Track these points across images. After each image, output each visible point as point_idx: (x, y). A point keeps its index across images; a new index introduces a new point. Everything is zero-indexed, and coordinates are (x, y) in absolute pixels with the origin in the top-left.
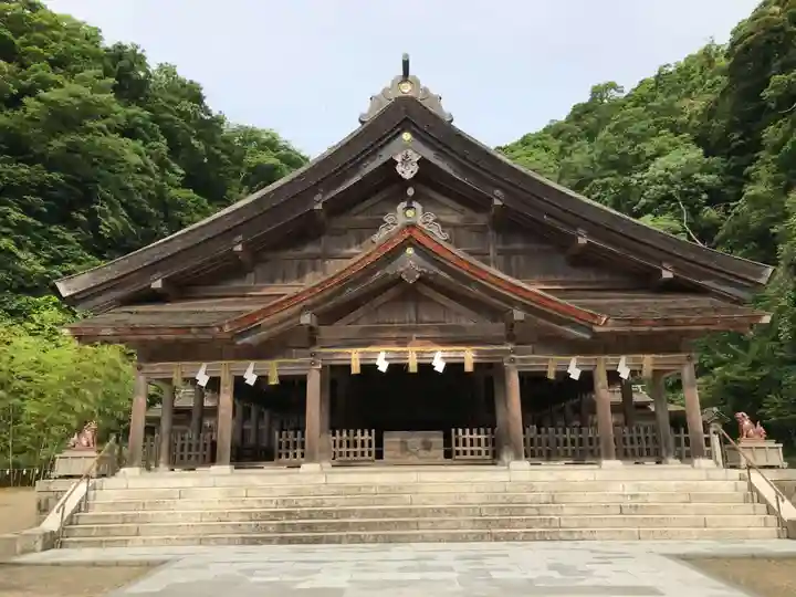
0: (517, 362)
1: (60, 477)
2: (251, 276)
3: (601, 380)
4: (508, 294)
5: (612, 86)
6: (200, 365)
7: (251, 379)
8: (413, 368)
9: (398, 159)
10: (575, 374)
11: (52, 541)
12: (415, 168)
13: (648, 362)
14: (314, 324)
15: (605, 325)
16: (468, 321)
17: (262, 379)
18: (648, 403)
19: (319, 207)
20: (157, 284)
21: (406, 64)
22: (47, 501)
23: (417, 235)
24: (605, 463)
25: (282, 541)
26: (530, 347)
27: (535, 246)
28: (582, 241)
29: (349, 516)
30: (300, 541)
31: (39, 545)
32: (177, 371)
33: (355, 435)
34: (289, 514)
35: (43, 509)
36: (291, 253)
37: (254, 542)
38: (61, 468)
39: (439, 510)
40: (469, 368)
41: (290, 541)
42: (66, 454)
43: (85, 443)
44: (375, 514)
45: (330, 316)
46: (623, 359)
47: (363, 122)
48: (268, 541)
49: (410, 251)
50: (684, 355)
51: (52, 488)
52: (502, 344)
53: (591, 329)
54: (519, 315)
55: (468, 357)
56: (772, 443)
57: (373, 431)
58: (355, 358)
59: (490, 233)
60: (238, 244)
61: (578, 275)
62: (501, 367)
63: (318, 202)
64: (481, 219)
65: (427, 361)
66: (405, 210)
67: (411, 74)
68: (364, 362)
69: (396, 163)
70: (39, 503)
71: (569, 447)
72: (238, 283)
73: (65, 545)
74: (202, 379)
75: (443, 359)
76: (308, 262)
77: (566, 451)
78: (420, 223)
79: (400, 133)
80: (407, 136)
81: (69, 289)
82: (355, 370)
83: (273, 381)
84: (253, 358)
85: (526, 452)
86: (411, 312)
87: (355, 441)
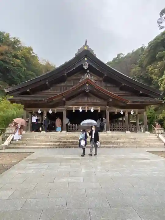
0: (109, 110)
1: (7, 133)
2: (49, 90)
3: (127, 115)
4: (109, 95)
5: (122, 54)
6: (39, 109)
7: (50, 112)
8: (86, 111)
9: (84, 64)
10: (122, 113)
11: (7, 147)
12: (87, 66)
13: (137, 111)
14: (65, 101)
15: (129, 102)
16: (98, 101)
17: (53, 112)
20: (28, 90)
21: (86, 42)
22: (4, 139)
23: (89, 81)
24: (127, 132)
25: (59, 147)
26: (112, 107)
27: (112, 85)
28: (123, 84)
30: (63, 147)
31: (4, 148)
32: (33, 110)
33: (73, 125)
34: (60, 142)
35: (4, 140)
36: (58, 85)
37: (54, 148)
38: (7, 131)
40: (99, 111)
41: (61, 148)
42: (8, 128)
43: (12, 125)
45: (69, 99)
46: (132, 110)
47: (76, 55)
48: (56, 147)
49: (87, 85)
50: (144, 110)
51: (5, 135)
52: (106, 106)
53: (126, 103)
54: (111, 100)
55: (99, 109)
56: (162, 129)
57: (76, 124)
58: (74, 109)
59: (103, 82)
60: (47, 82)
61: (121, 92)
62: (105, 111)
63: (65, 73)
64: (101, 79)
65: (90, 110)
66: (86, 75)
67: (87, 45)
68: (76, 109)
69: (83, 65)
70: (2, 139)
71: (118, 129)
72: (47, 91)
73: (10, 148)
74: (40, 112)
75: (93, 109)
76: (62, 87)
77: (117, 130)
78: (90, 79)
79: (84, 58)
80: (86, 59)
81: (7, 91)
82: (74, 111)
83: (55, 113)
84: (51, 108)
85: (110, 129)
86: (86, 99)
87: (73, 127)
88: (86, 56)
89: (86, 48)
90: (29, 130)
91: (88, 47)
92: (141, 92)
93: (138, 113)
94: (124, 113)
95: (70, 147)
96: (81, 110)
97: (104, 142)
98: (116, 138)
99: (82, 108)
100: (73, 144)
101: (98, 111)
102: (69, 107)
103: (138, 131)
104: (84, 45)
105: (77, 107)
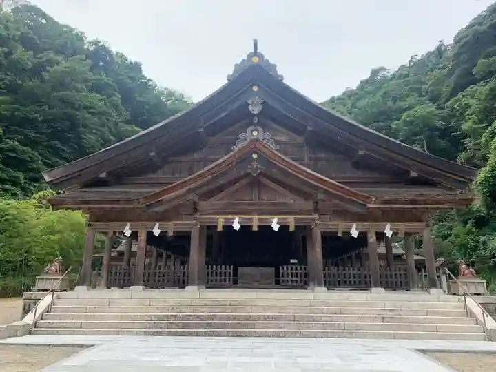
0: (322, 224)
1: (39, 291)
2: (160, 172)
3: (372, 239)
4: (315, 183)
6: (126, 224)
7: (157, 232)
8: (255, 229)
9: (250, 102)
10: (355, 234)
11: (29, 331)
12: (260, 108)
13: (402, 226)
14: (196, 200)
15: (374, 203)
16: (290, 199)
17: (163, 234)
18: (402, 254)
19: (202, 130)
20: (103, 175)
21: (255, 44)
22: (29, 305)
23: (258, 145)
24: (374, 289)
25: (169, 334)
26: (328, 216)
28: (361, 152)
29: (212, 319)
31: (19, 333)
32: (112, 227)
33: (221, 269)
35: (26, 310)
36: (184, 158)
37: (154, 334)
38: (39, 285)
39: (268, 317)
40: (292, 229)
41: (175, 334)
42: (43, 276)
43: (54, 269)
44: (228, 318)
45: (207, 195)
46: (388, 226)
47: (228, 80)
48: (160, 334)
49: (255, 156)
50: (424, 223)
51: (32, 297)
52: (311, 215)
53: (366, 206)
54: (321, 196)
55: (291, 221)
56: (479, 280)
58: (221, 221)
59: (305, 148)
60: (152, 151)
61: (360, 174)
62: (310, 229)
63: (201, 128)
64: (300, 139)
65: (269, 224)
66: (252, 131)
67: (259, 51)
68: (225, 224)
69: (249, 104)
70: (25, 306)
71: (352, 279)
72: (152, 176)
73: (36, 333)
74: (128, 232)
75: (278, 223)
76: (195, 163)
77: (350, 282)
78: (261, 139)
79: (252, 86)
80: (255, 89)
81: (50, 177)
82: (220, 229)
83: (170, 234)
84: (158, 221)
85: (325, 281)
86: (255, 194)
87: (221, 273)
88: (255, 81)
89: (255, 60)
90: (103, 282)
91: (261, 56)
92: (413, 174)
94: (362, 235)
95: (197, 334)
99: (240, 219)
100: (210, 325)
101: (289, 227)
102: (208, 218)
103: (413, 288)
104: (251, 53)
105: (230, 216)
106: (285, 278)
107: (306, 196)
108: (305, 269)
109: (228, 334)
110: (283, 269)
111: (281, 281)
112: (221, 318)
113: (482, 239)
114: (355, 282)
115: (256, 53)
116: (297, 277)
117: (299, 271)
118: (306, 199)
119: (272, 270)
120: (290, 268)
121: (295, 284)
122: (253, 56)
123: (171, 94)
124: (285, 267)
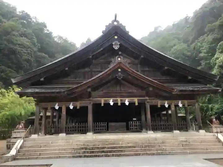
0: (149, 102)
1: (14, 138)
2: (69, 77)
3: (173, 108)
4: (148, 83)
6: (56, 104)
7: (71, 107)
8: (119, 104)
9: (114, 43)
10: (167, 106)
11: (14, 158)
12: (118, 46)
13: (186, 102)
14: (91, 91)
15: (175, 92)
16: (134, 90)
17: (75, 108)
20: (42, 79)
21: (116, 16)
22: (10, 145)
23: (121, 65)
24: (175, 131)
25: (85, 156)
26: (153, 98)
28: (166, 68)
29: (104, 149)
30: (90, 156)
31: (10, 160)
32: (49, 105)
33: (101, 124)
34: (86, 148)
35: (9, 148)
37: (77, 157)
38: (14, 135)
40: (137, 104)
41: (88, 157)
42: (15, 131)
43: (21, 127)
44: (112, 148)
45: (95, 89)
46: (180, 102)
47: (103, 33)
48: (81, 157)
49: (119, 70)
50: (195, 101)
51: (11, 141)
52: (145, 97)
53: (171, 93)
54: (151, 89)
55: (136, 100)
56: (221, 126)
57: (106, 123)
58: (103, 101)
59: (139, 66)
60: (66, 68)
61: (164, 78)
62: (145, 104)
63: (90, 56)
64: (136, 61)
65: (124, 102)
66: (118, 58)
67: (117, 19)
68: (105, 103)
69: (113, 45)
70: (7, 145)
72: (66, 79)
74: (57, 107)
75: (128, 101)
76: (86, 73)
77: (161, 128)
79: (114, 36)
80: (116, 37)
81: (15, 81)
82: (102, 105)
83: (78, 108)
84: (72, 101)
85: (152, 128)
86: (118, 88)
87: (101, 126)
88: (116, 34)
89: (115, 23)
90: (43, 132)
91: (118, 22)
92: (190, 78)
93: (188, 105)
94: (169, 106)
95: (99, 156)
96: (112, 104)
97: (146, 146)
98: (161, 141)
99: (113, 100)
100: (103, 152)
101: (135, 103)
102: (97, 100)
103: (189, 130)
104: (114, 20)
105: (107, 99)
106: (132, 127)
107: (142, 88)
108: (141, 122)
109: (113, 156)
110: (130, 123)
111: (130, 129)
112: (108, 148)
113: (210, 106)
114: (163, 128)
115: (115, 20)
116: (137, 126)
117: (137, 124)
118: (142, 90)
119: (125, 124)
120: (133, 122)
121: (136, 130)
122: (114, 22)
123: (60, 38)
124: (131, 122)
